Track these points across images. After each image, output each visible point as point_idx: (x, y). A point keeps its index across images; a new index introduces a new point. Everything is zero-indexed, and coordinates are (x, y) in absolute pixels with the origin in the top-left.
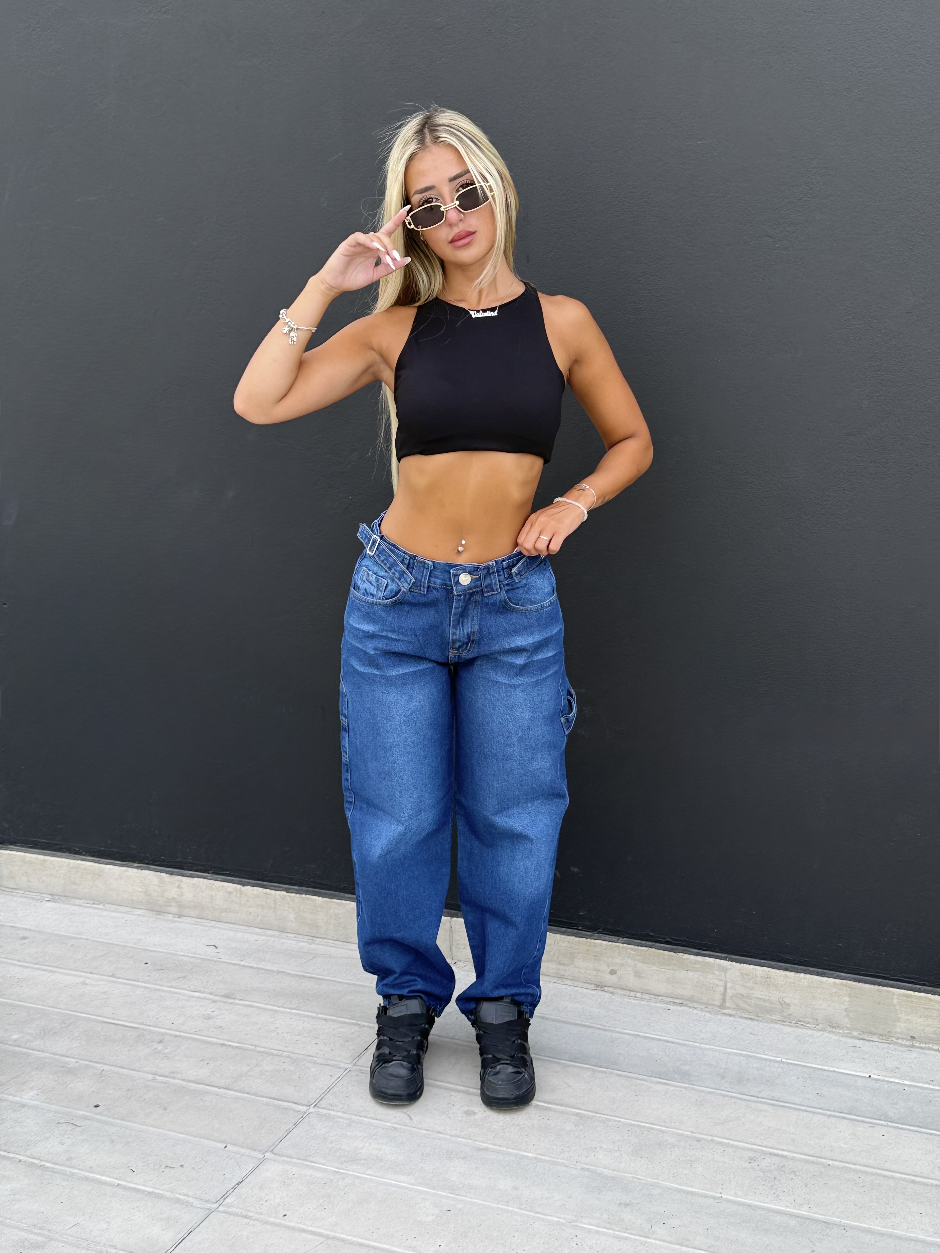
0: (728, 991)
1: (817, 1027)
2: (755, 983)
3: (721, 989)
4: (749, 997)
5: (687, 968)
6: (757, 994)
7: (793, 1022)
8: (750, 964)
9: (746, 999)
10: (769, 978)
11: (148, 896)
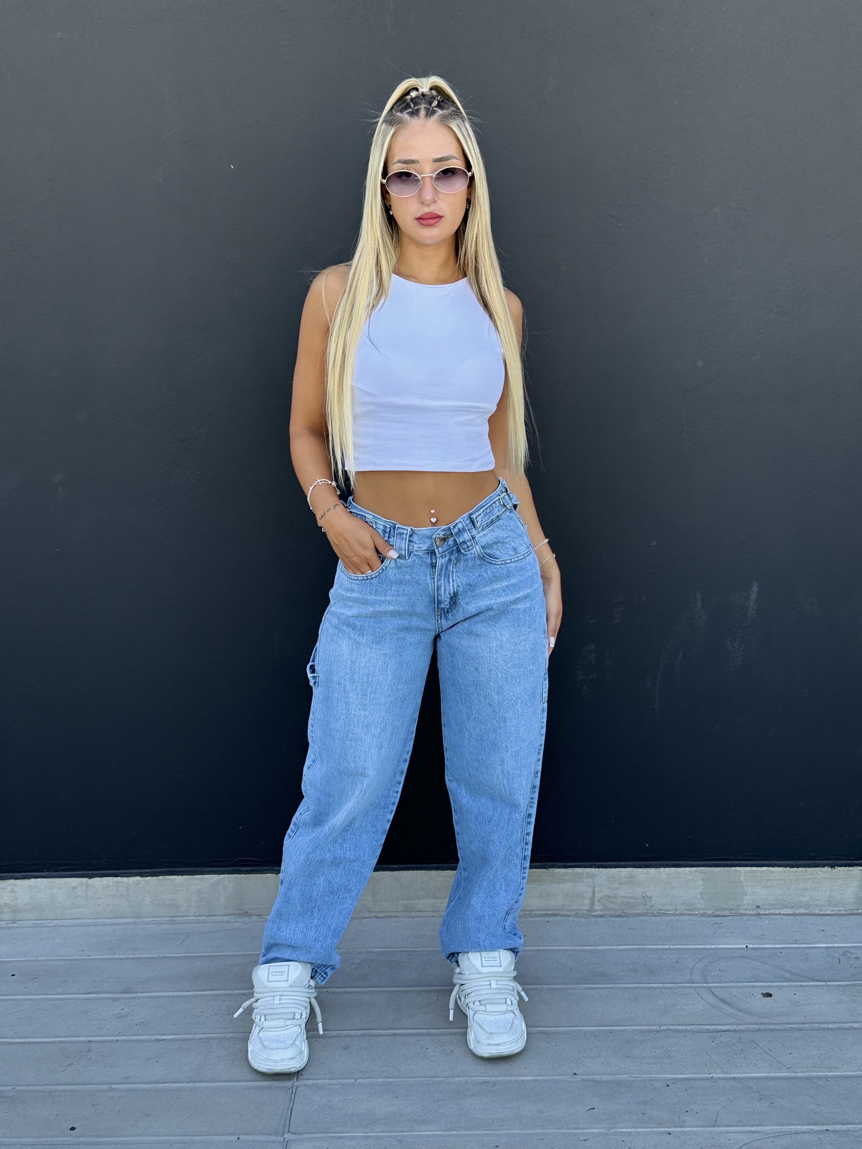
1: (676, 913)
2: (621, 883)
3: (590, 894)
4: (615, 897)
5: (557, 881)
6: (622, 893)
7: (655, 912)
8: (615, 868)
9: (612, 900)
10: (632, 876)
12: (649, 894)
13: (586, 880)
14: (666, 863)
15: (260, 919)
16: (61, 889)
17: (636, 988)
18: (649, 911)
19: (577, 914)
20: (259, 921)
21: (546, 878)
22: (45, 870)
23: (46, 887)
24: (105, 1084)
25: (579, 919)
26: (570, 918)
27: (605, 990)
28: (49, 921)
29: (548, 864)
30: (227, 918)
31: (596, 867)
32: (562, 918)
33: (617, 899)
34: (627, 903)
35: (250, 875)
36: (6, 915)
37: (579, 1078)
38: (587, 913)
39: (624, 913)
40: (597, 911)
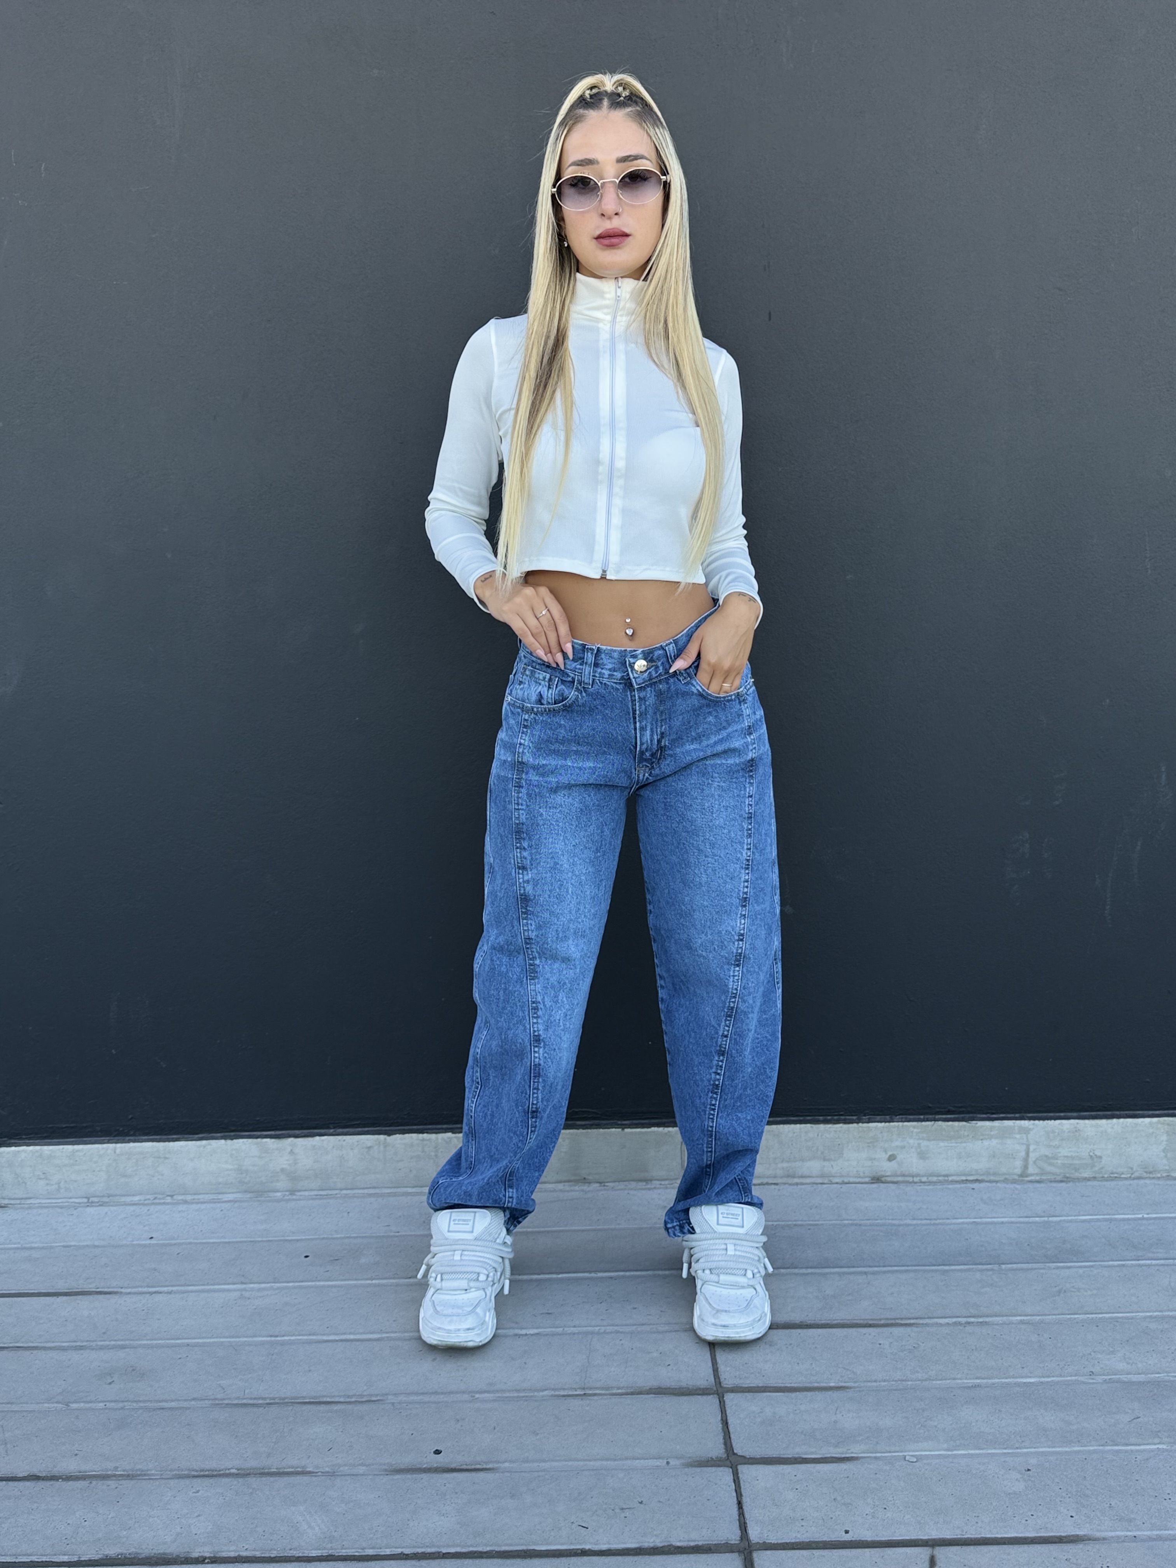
0: (1031, 1155)
1: (1133, 1176)
2: (1062, 1140)
3: (1023, 1154)
4: (1055, 1157)
5: (981, 1137)
6: (1064, 1152)
7: (1106, 1176)
8: (1055, 1120)
9: (1052, 1161)
10: (1077, 1130)
11: (242, 1174)
12: (1098, 1153)
13: (1018, 1136)
14: (1118, 1113)
15: (603, 1188)
16: (352, 1149)
17: (1123, 1265)
18: (1097, 1175)
19: (1006, 1179)
20: (601, 1190)
21: (966, 1133)
22: (331, 1126)
23: (333, 1147)
24: (464, 1392)
25: (1012, 1186)
26: (999, 1184)
27: (1085, 1269)
28: (337, 1192)
29: (967, 1116)
30: (560, 1186)
31: (1030, 1119)
32: (988, 1184)
33: (1057, 1159)
34: (1071, 1164)
35: (589, 1131)
36: (283, 1184)
37: (1100, 1379)
38: (1021, 1179)
39: (1067, 1178)
40: (1032, 1175)
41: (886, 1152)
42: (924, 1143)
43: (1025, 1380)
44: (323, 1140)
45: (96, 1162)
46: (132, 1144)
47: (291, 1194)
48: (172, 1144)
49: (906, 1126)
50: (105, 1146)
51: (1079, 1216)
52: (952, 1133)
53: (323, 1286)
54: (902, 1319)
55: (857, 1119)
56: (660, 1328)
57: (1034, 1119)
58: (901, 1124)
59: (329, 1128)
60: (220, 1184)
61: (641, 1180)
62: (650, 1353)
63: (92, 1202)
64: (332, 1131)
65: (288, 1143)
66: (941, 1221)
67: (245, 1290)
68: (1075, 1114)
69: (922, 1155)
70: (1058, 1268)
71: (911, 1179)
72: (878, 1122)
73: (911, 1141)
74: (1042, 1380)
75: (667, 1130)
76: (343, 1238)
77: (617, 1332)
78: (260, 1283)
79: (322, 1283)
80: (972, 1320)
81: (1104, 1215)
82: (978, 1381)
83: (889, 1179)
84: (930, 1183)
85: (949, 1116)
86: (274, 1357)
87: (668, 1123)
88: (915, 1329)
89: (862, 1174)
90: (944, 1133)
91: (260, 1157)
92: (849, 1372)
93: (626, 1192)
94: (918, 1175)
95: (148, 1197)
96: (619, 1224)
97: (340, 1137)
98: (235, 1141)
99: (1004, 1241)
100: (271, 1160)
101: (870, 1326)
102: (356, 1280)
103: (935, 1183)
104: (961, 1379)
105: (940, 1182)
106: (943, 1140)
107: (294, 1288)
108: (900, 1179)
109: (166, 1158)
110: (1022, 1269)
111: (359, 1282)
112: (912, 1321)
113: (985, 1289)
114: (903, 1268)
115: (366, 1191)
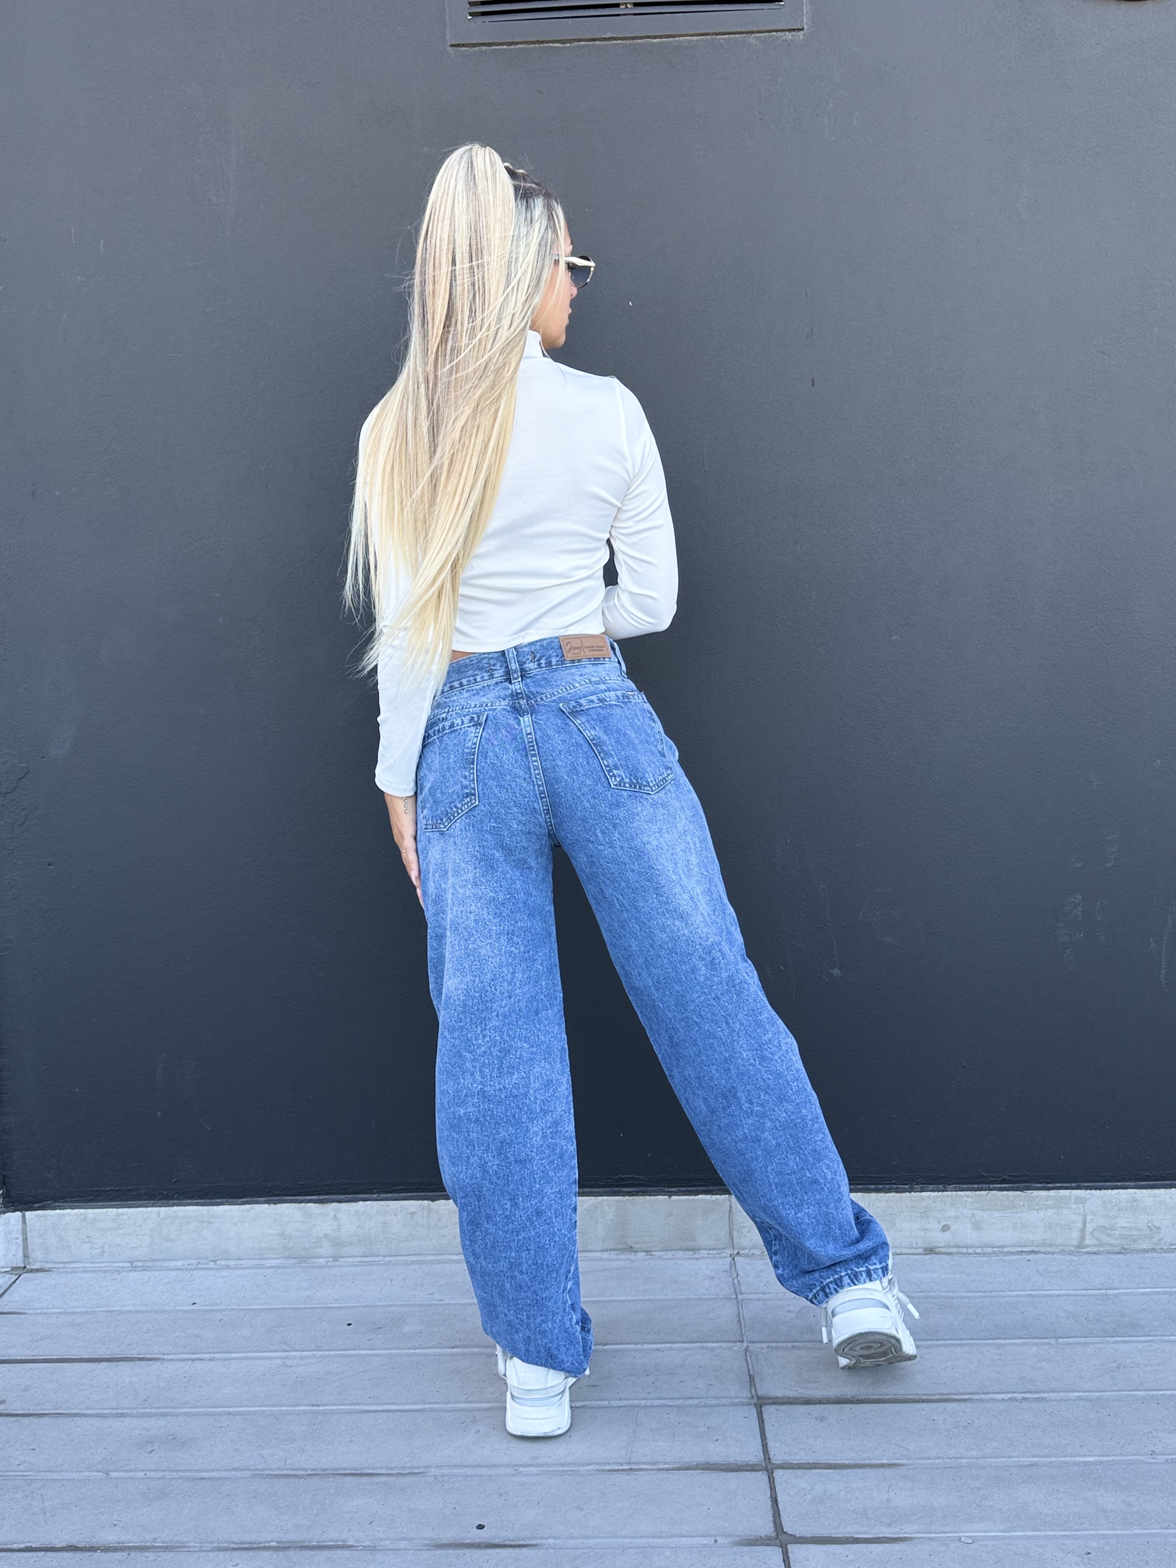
0: (1088, 1225)
2: (1120, 1210)
3: (1080, 1225)
4: (1113, 1228)
5: (1037, 1207)
6: (1122, 1222)
7: (1165, 1247)
8: (1112, 1189)
9: (1109, 1232)
10: (1135, 1200)
11: (285, 1239)
12: (1157, 1225)
13: (1074, 1206)
15: (648, 1257)
16: (396, 1215)
18: (1155, 1247)
19: (1063, 1250)
20: (647, 1259)
21: (1021, 1203)
22: (375, 1191)
23: (377, 1212)
24: (507, 1466)
25: (1069, 1258)
26: (1055, 1256)
27: (1145, 1344)
28: (381, 1258)
29: (1023, 1185)
30: (606, 1255)
31: (1086, 1188)
32: (1044, 1255)
33: (1115, 1230)
34: (1129, 1235)
35: (636, 1198)
36: (326, 1250)
37: (1162, 1459)
38: (1078, 1250)
39: (1126, 1249)
40: (1088, 1246)
41: (939, 1223)
42: (980, 1213)
43: (1083, 1459)
44: (366, 1206)
45: (140, 1226)
46: (176, 1208)
47: (334, 1261)
48: (215, 1207)
49: (960, 1195)
50: (149, 1209)
51: (1138, 1288)
52: (1007, 1203)
53: (366, 1355)
54: (956, 1394)
55: (910, 1188)
56: (708, 1402)
57: (1091, 1188)
58: (954, 1193)
59: (374, 1193)
60: (263, 1249)
61: (688, 1250)
62: (697, 1427)
63: (135, 1267)
64: (375, 1196)
65: (332, 1207)
66: (996, 1293)
67: (287, 1358)
68: (1132, 1184)
69: (977, 1226)
70: (1117, 1342)
71: (965, 1250)
72: (931, 1191)
73: (965, 1211)
74: (1102, 1459)
75: (714, 1197)
76: (387, 1306)
77: (664, 1406)
78: (302, 1351)
79: (364, 1352)
80: (1028, 1395)
81: (1163, 1288)
82: (1036, 1459)
83: (942, 1250)
84: (985, 1254)
85: (1004, 1186)
86: (316, 1426)
87: (715, 1190)
88: (969, 1405)
89: (914, 1245)
90: (999, 1203)
91: (303, 1222)
92: (901, 1448)
93: (674, 1261)
94: (972, 1246)
95: (192, 1262)
96: (666, 1295)
97: (384, 1203)
98: (278, 1205)
99: (1061, 1314)
100: (314, 1225)
101: (923, 1401)
102: (399, 1349)
103: (990, 1254)
104: (1017, 1457)
105: (995, 1253)
106: (997, 1210)
107: (336, 1356)
108: (954, 1250)
109: (209, 1222)
110: (1079, 1343)
111: (403, 1351)
112: (967, 1397)
113: (1040, 1365)
114: (957, 1342)
115: (409, 1258)
